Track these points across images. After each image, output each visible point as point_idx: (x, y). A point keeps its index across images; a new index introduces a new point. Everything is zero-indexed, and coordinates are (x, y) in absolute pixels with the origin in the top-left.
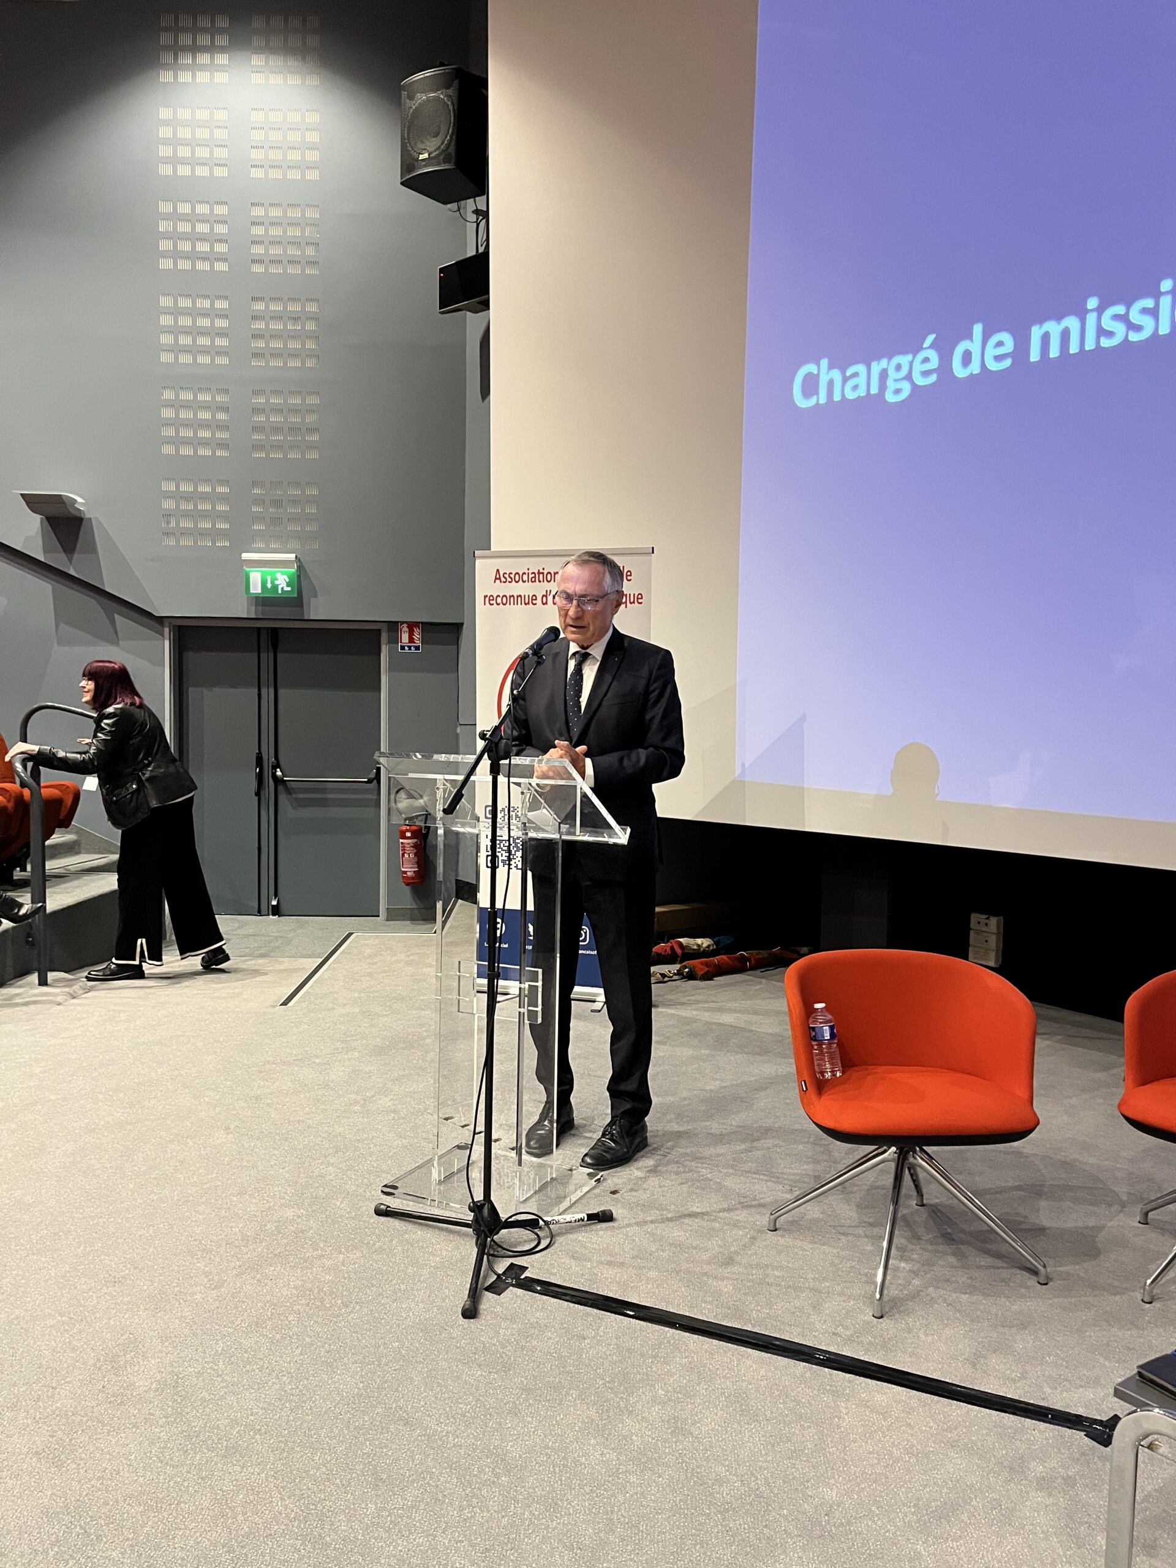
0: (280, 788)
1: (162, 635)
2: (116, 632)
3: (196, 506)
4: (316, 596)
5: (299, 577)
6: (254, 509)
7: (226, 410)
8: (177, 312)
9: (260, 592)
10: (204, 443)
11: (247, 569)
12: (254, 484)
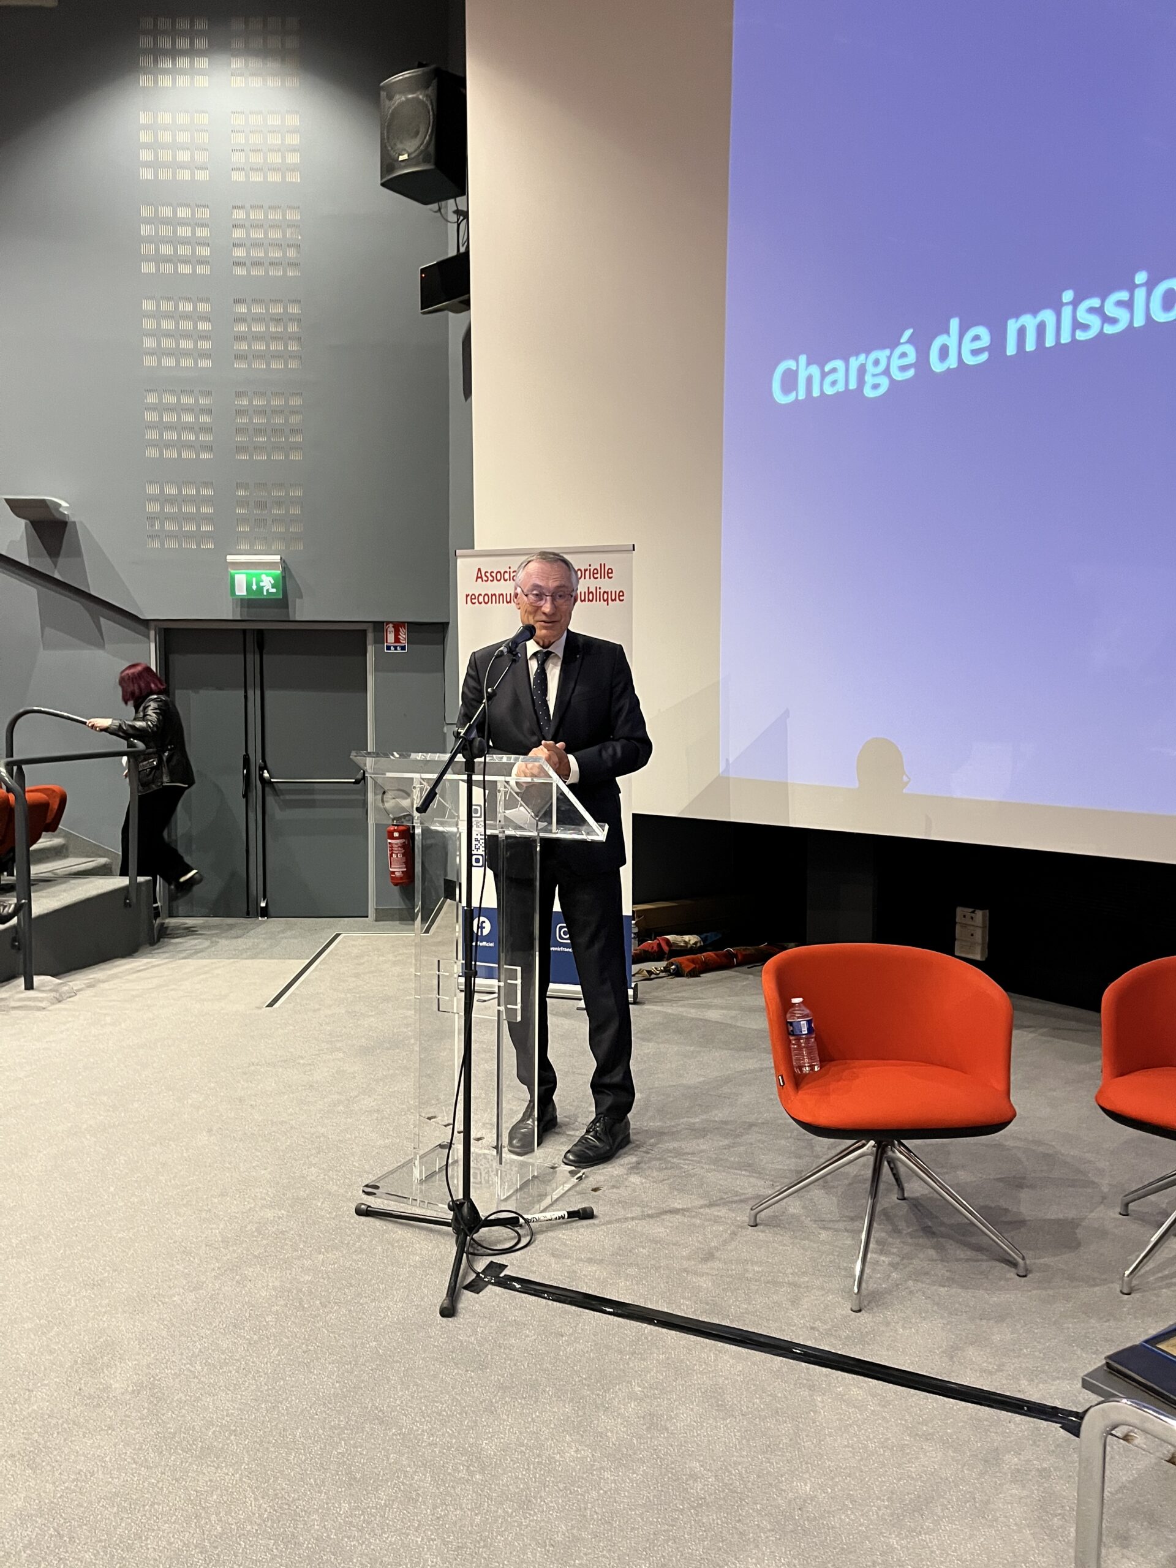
0: (267, 789)
1: (148, 638)
2: (101, 634)
3: (180, 509)
4: (301, 597)
5: (284, 578)
6: (238, 511)
7: (210, 412)
8: (158, 315)
9: (245, 593)
10: (189, 446)
11: (232, 571)
12: (239, 486)
